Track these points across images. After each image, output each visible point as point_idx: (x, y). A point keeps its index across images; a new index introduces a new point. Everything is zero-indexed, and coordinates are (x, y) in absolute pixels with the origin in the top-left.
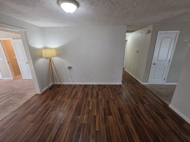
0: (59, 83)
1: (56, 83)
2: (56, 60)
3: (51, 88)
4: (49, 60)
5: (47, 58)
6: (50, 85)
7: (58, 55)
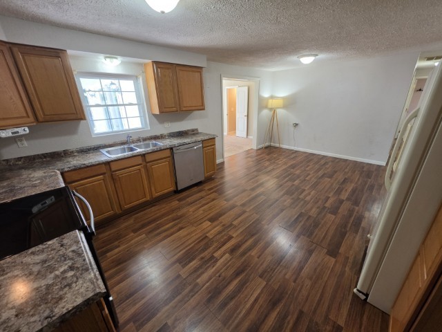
0: (277, 145)
1: (272, 144)
2: (281, 112)
3: (266, 148)
4: (272, 112)
5: (271, 109)
6: (267, 144)
7: (285, 107)
